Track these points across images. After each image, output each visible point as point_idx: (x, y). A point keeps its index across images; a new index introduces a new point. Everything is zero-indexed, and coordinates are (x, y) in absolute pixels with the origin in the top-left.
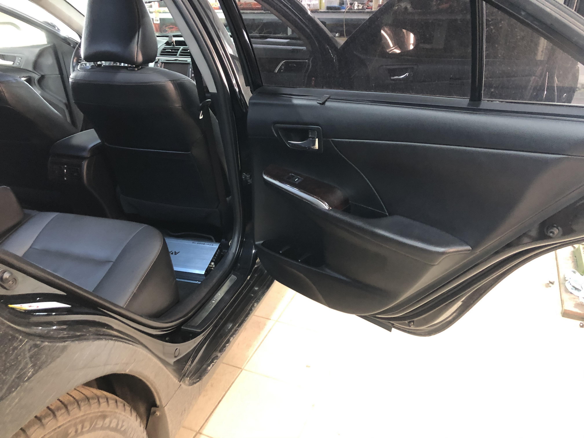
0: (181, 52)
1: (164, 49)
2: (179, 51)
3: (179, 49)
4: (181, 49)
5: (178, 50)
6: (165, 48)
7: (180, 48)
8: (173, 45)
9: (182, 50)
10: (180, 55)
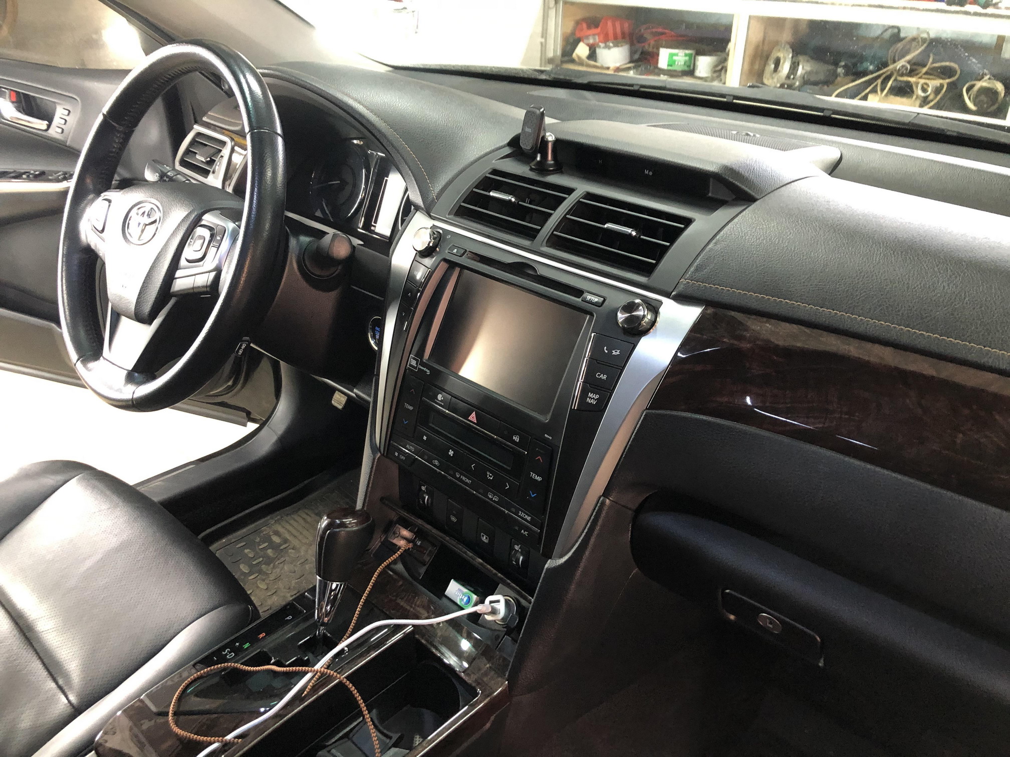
0: (565, 224)
1: (486, 179)
2: (557, 215)
3: (561, 200)
4: (570, 201)
5: (557, 202)
6: (495, 172)
7: (570, 191)
8: (542, 169)
9: (579, 208)
10: (556, 242)
